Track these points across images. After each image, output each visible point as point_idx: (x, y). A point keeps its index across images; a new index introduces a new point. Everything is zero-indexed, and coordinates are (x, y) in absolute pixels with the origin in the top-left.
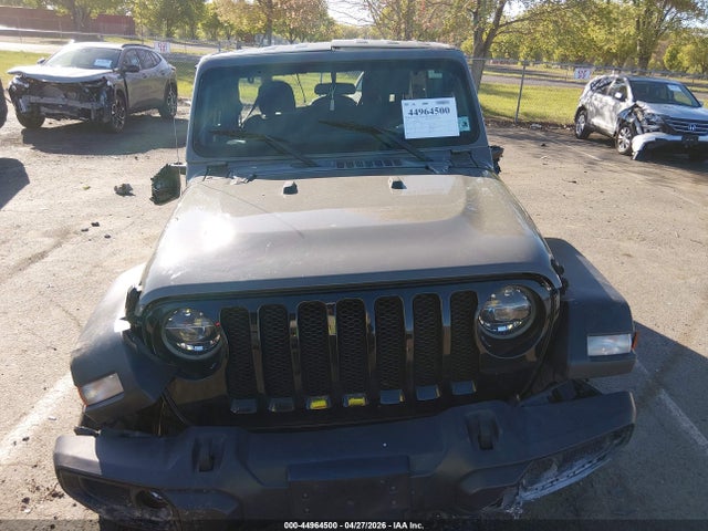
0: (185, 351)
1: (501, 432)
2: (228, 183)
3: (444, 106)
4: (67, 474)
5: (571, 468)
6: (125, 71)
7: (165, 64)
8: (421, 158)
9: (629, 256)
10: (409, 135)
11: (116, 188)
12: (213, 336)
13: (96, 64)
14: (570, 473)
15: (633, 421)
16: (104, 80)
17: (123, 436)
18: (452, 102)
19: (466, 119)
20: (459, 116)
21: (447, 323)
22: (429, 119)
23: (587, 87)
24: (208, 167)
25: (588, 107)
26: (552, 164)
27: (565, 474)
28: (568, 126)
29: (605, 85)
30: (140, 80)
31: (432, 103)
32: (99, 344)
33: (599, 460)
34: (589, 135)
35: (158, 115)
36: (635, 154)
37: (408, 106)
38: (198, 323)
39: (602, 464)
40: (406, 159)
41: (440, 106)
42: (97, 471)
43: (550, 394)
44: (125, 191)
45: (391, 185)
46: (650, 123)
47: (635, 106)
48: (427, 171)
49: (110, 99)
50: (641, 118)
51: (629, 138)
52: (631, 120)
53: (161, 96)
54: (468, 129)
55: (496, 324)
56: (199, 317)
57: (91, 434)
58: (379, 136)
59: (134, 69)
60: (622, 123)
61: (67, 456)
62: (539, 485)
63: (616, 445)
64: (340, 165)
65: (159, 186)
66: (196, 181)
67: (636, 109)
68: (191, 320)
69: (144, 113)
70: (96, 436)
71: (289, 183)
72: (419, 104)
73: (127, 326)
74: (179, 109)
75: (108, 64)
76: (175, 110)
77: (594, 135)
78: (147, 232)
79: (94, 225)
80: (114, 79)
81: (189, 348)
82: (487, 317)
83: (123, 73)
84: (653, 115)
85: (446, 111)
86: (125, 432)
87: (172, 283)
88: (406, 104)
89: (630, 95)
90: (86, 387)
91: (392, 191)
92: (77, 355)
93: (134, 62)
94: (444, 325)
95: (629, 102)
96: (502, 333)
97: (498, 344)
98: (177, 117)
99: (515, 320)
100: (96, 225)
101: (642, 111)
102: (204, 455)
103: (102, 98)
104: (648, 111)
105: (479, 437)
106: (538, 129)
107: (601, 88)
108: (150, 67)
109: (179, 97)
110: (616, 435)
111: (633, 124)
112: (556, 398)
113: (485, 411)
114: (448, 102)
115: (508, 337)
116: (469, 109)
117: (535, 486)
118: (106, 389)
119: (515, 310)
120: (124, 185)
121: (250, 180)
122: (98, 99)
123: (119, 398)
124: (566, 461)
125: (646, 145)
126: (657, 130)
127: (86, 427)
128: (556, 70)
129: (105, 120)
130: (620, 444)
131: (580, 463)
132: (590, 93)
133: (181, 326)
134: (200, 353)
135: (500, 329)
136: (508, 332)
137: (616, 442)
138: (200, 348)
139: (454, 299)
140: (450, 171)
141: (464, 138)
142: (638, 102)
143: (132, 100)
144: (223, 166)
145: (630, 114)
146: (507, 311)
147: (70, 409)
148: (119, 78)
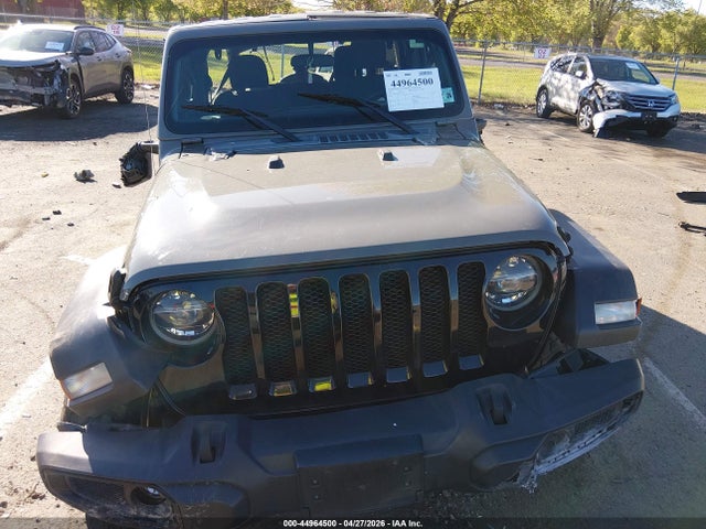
0: (175, 337)
1: (514, 406)
2: (207, 160)
3: (427, 77)
4: (51, 474)
5: (582, 439)
6: (78, 55)
7: (120, 47)
8: (406, 131)
9: (600, 229)
10: (393, 107)
11: (76, 175)
12: (206, 319)
13: (47, 47)
14: (581, 443)
15: (643, 388)
16: (57, 64)
17: (113, 430)
18: (434, 73)
19: (450, 90)
20: (443, 86)
21: (454, 297)
22: (411, 90)
23: (548, 67)
24: (182, 144)
25: (548, 86)
26: (517, 143)
27: (576, 445)
28: (529, 106)
29: (564, 64)
30: (94, 64)
31: (415, 74)
32: (82, 332)
33: (608, 429)
34: (549, 114)
35: (115, 100)
36: (596, 131)
37: (390, 77)
38: (188, 306)
39: (611, 433)
40: (390, 132)
41: (422, 77)
42: (88, 469)
43: (559, 365)
44: (85, 177)
45: (381, 157)
46: (610, 100)
47: (596, 84)
48: (415, 142)
49: (64, 83)
50: (601, 95)
51: (590, 116)
52: (592, 98)
53: (117, 81)
54: (452, 100)
55: (502, 295)
56: (190, 300)
57: (77, 430)
58: (362, 109)
59: (88, 52)
60: (583, 101)
61: (52, 455)
62: (551, 458)
63: (626, 413)
64: (324, 139)
65: (129, 167)
66: (171, 159)
67: (597, 87)
68: (179, 303)
69: (99, 98)
70: (82, 431)
71: (274, 157)
72: (401, 75)
73: (111, 312)
74: (136, 93)
75: (61, 46)
76: (132, 94)
77: (555, 114)
78: (113, 219)
79: (55, 213)
80: (67, 62)
81: (180, 333)
82: (492, 289)
83: (76, 57)
84: (614, 93)
85: (430, 82)
86: (115, 425)
87: (161, 264)
88: (389, 76)
89: (590, 73)
90: (68, 380)
91: (383, 163)
92: (56, 346)
93: (87, 45)
94: (452, 299)
95: (589, 81)
96: (507, 304)
97: (505, 316)
98: (134, 101)
99: (520, 291)
100: (58, 213)
101: (603, 89)
102: (204, 445)
103: (56, 82)
104: (609, 89)
105: (491, 411)
106: (499, 109)
107: (561, 67)
108: (105, 50)
109: (135, 82)
110: (626, 403)
111: (594, 101)
112: (565, 369)
113: (496, 385)
114: (431, 73)
115: (515, 308)
116: (452, 79)
117: (548, 459)
118: (92, 380)
119: (520, 280)
120: (84, 172)
121: (231, 155)
122: (51, 83)
123: (108, 390)
124: (579, 432)
125: (607, 122)
126: (617, 107)
127: (70, 422)
128: (513, 52)
129: (60, 105)
130: (629, 411)
131: (591, 432)
132: (550, 72)
133: (170, 310)
134: (192, 338)
135: (504, 301)
136: (513, 304)
137: (626, 410)
138: (192, 333)
139: (462, 270)
140: (439, 142)
141: (449, 110)
142: (598, 80)
143: (87, 85)
144: (198, 143)
145: (590, 92)
146: (513, 282)
147: (44, 406)
148: (73, 61)
